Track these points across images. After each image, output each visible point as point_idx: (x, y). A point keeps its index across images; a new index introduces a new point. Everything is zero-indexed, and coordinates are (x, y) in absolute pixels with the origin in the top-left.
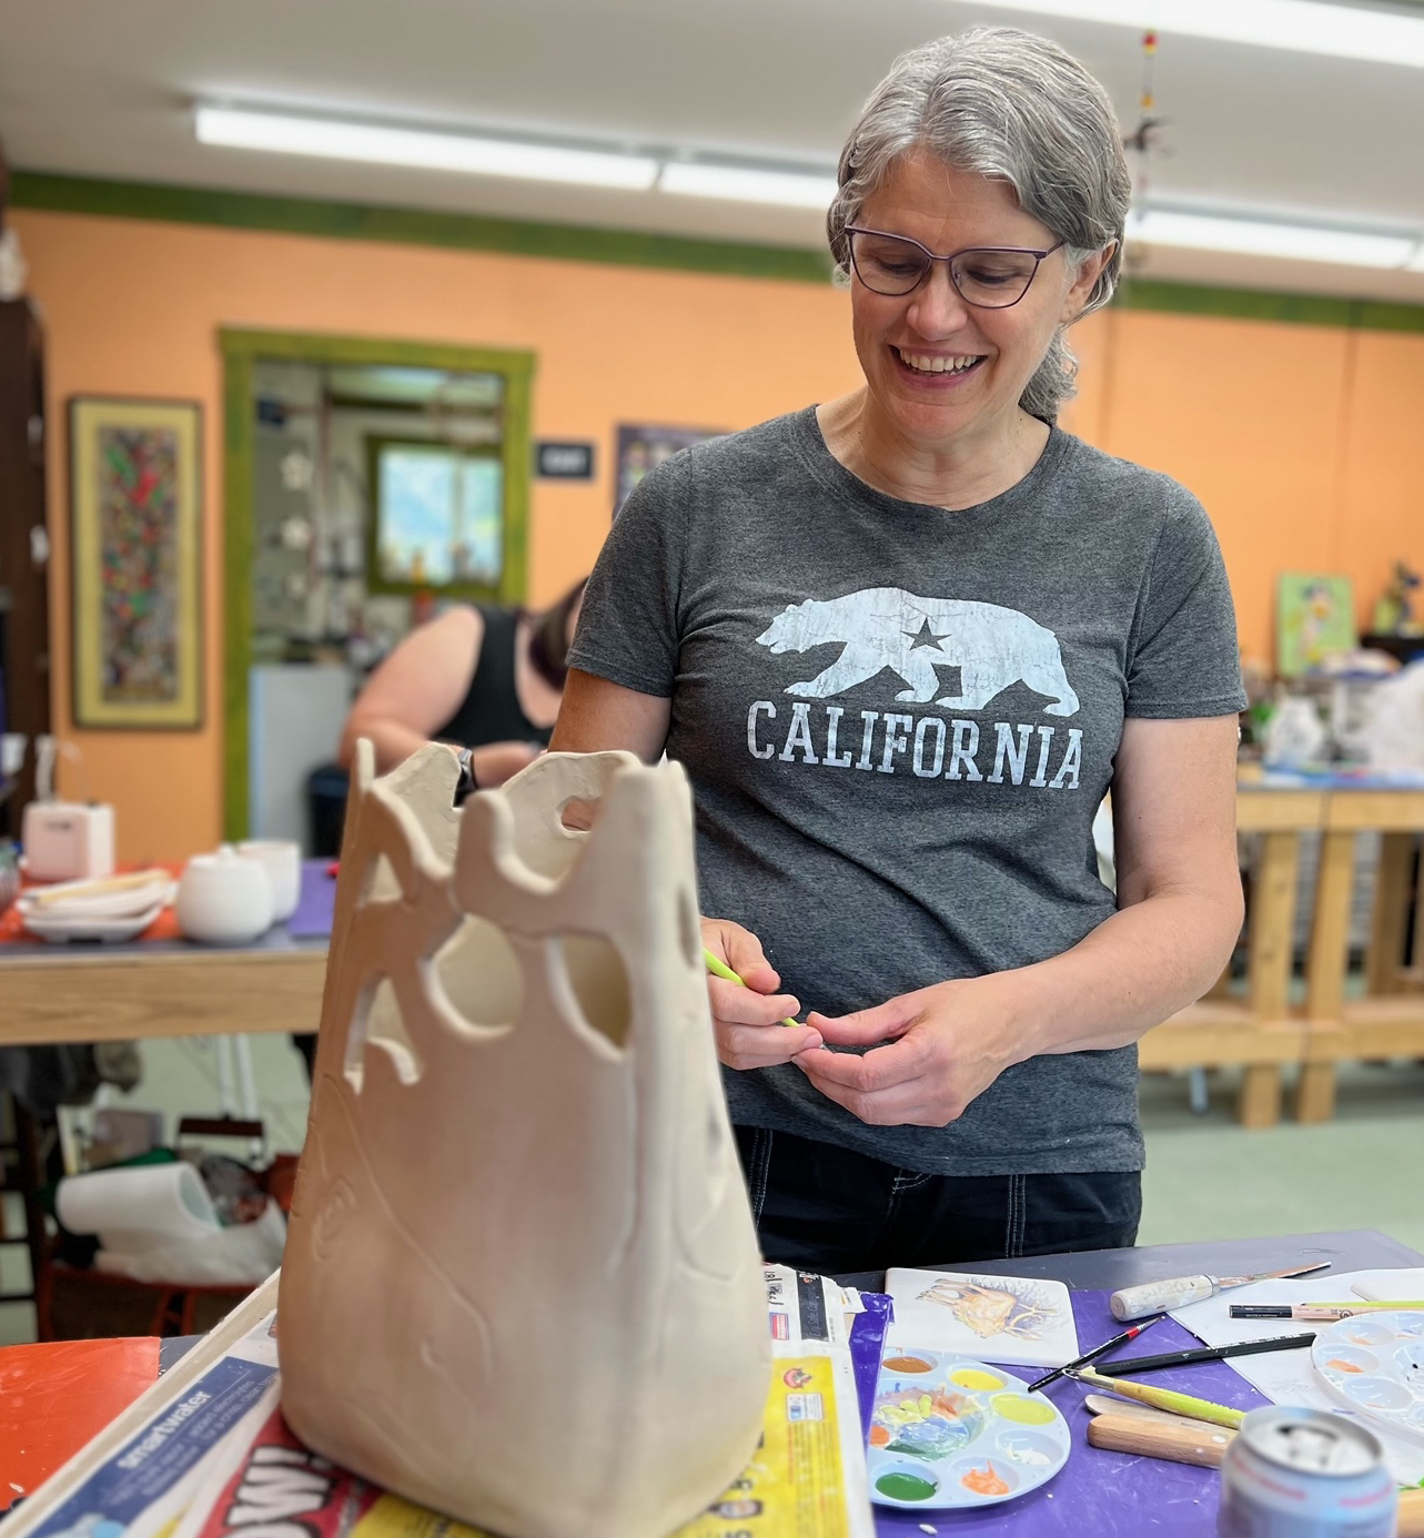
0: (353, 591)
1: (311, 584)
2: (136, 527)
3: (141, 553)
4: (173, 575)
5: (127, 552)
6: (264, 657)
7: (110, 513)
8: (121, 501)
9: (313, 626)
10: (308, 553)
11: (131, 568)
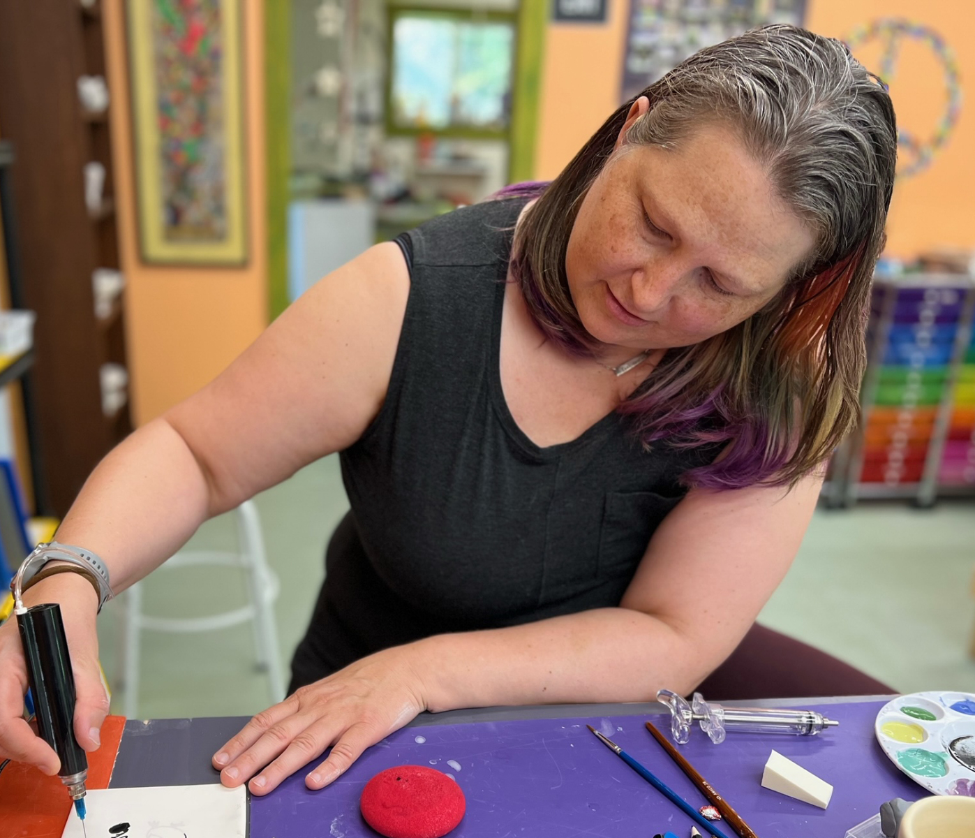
0: (374, 135)
1: (341, 130)
2: (185, 77)
3: (191, 102)
4: (220, 124)
5: (179, 102)
6: (302, 195)
7: (163, 63)
8: (172, 50)
9: (343, 165)
10: (338, 101)
11: (184, 116)
